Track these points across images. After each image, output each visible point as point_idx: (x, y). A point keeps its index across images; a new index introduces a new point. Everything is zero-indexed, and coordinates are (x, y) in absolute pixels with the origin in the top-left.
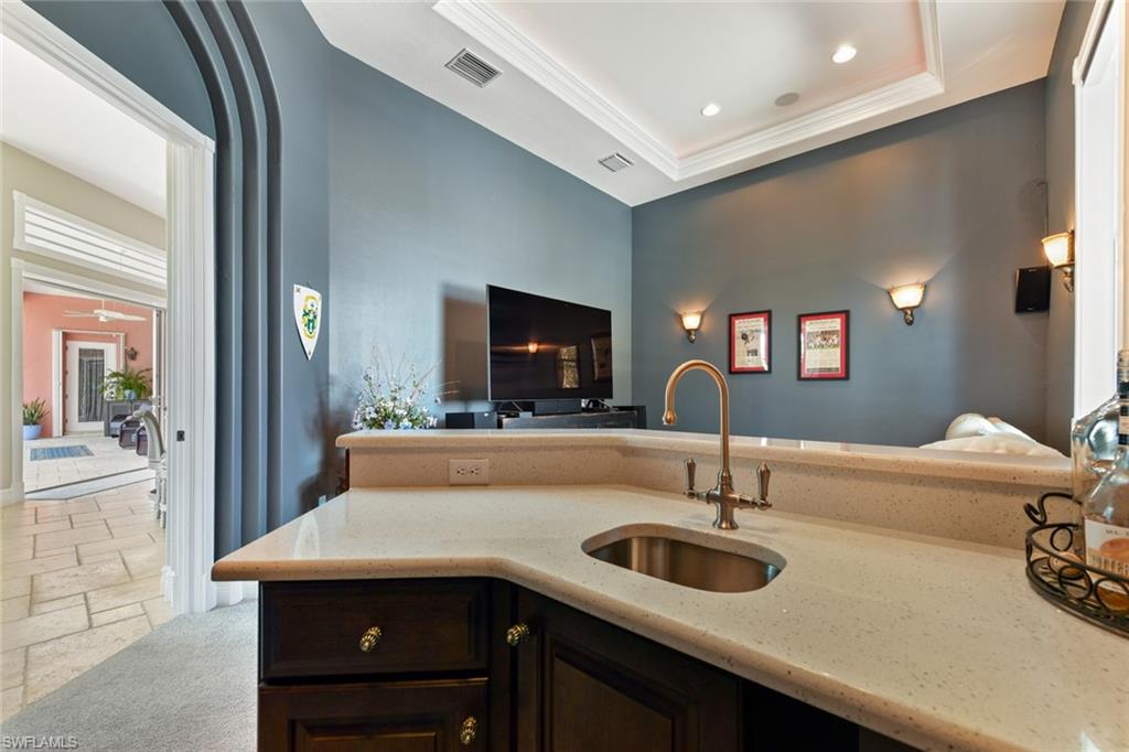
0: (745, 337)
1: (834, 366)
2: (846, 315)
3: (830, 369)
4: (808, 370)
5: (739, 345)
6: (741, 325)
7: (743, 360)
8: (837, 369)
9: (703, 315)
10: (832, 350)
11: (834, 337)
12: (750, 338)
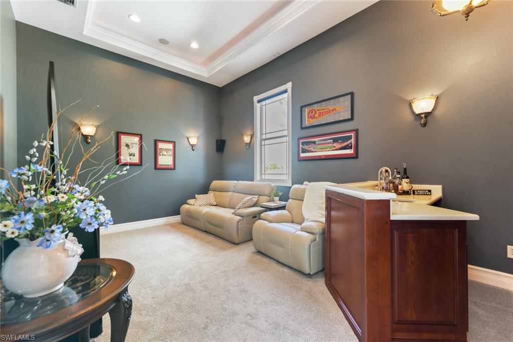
0: (127, 146)
1: (170, 164)
2: (174, 143)
3: (168, 165)
4: (160, 165)
5: (123, 149)
6: (124, 139)
7: (125, 158)
8: (171, 165)
9: (97, 127)
10: (169, 157)
11: (170, 152)
12: (130, 147)
